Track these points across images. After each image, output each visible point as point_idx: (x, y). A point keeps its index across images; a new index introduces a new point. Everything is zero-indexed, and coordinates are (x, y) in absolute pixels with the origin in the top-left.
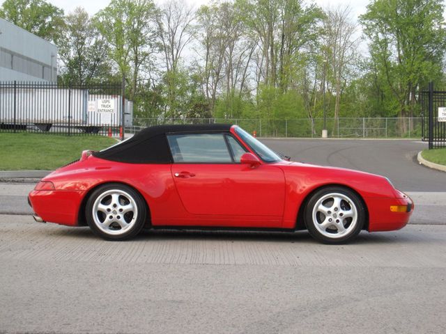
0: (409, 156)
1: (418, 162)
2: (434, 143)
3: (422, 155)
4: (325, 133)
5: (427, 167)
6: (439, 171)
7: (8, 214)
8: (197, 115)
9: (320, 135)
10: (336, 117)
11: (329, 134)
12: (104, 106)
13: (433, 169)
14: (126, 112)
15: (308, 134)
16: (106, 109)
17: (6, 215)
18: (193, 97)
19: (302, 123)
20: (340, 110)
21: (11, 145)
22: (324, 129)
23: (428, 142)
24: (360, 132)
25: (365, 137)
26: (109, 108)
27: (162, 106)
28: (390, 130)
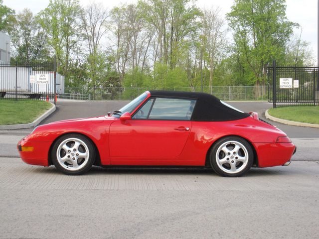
1: (266, 117)
2: (277, 103)
3: (268, 112)
5: (272, 121)
8: (111, 85)
10: (210, 86)
12: (41, 79)
13: (276, 122)
14: (57, 83)
16: (43, 81)
18: (108, 73)
20: (213, 81)
23: (272, 103)
24: (228, 97)
25: (231, 100)
26: (45, 81)
27: (86, 79)
28: (249, 95)
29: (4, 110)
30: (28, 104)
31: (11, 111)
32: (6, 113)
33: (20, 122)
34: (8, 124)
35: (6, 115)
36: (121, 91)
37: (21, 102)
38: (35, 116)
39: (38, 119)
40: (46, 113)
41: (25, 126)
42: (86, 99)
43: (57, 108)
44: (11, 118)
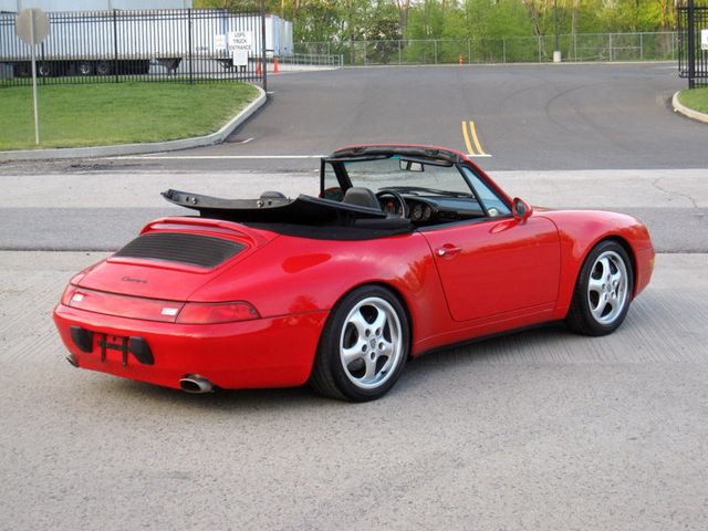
0: (660, 100)
1: (672, 108)
2: (696, 80)
3: (679, 98)
4: (557, 56)
5: (685, 117)
6: (700, 122)
7: (43, 250)
8: (382, 35)
9: (552, 58)
10: (573, 34)
11: (563, 57)
12: (237, 41)
13: (693, 119)
14: (267, 48)
15: (535, 57)
16: (240, 45)
17: (39, 253)
18: (379, 8)
19: (526, 42)
20: (579, 22)
21: (110, 103)
22: (557, 50)
23: (687, 80)
24: (606, 54)
25: (613, 60)
26: (245, 44)
27: (338, 22)
28: (648, 49)
29: (167, 105)
30: (213, 90)
31: (179, 108)
32: (169, 112)
33: (193, 133)
34: (169, 140)
35: (169, 116)
36: (402, 47)
37: (201, 86)
38: (223, 118)
39: (229, 124)
40: (247, 109)
41: (202, 140)
42: (336, 63)
43: (268, 96)
44: (177, 125)
